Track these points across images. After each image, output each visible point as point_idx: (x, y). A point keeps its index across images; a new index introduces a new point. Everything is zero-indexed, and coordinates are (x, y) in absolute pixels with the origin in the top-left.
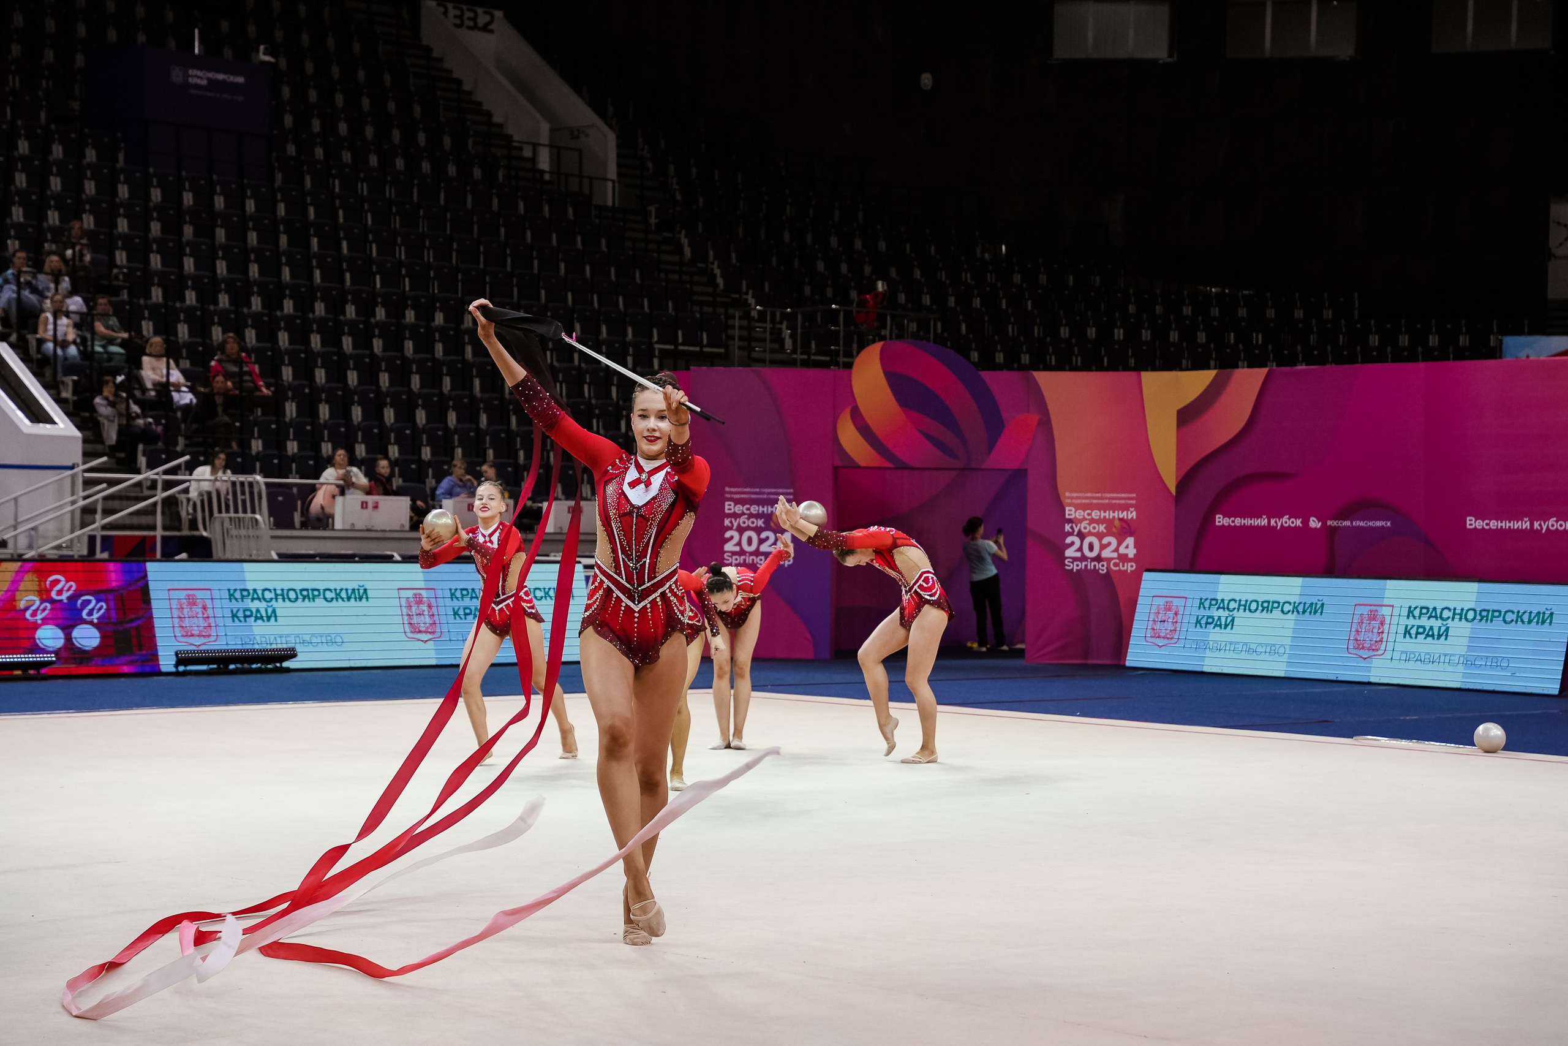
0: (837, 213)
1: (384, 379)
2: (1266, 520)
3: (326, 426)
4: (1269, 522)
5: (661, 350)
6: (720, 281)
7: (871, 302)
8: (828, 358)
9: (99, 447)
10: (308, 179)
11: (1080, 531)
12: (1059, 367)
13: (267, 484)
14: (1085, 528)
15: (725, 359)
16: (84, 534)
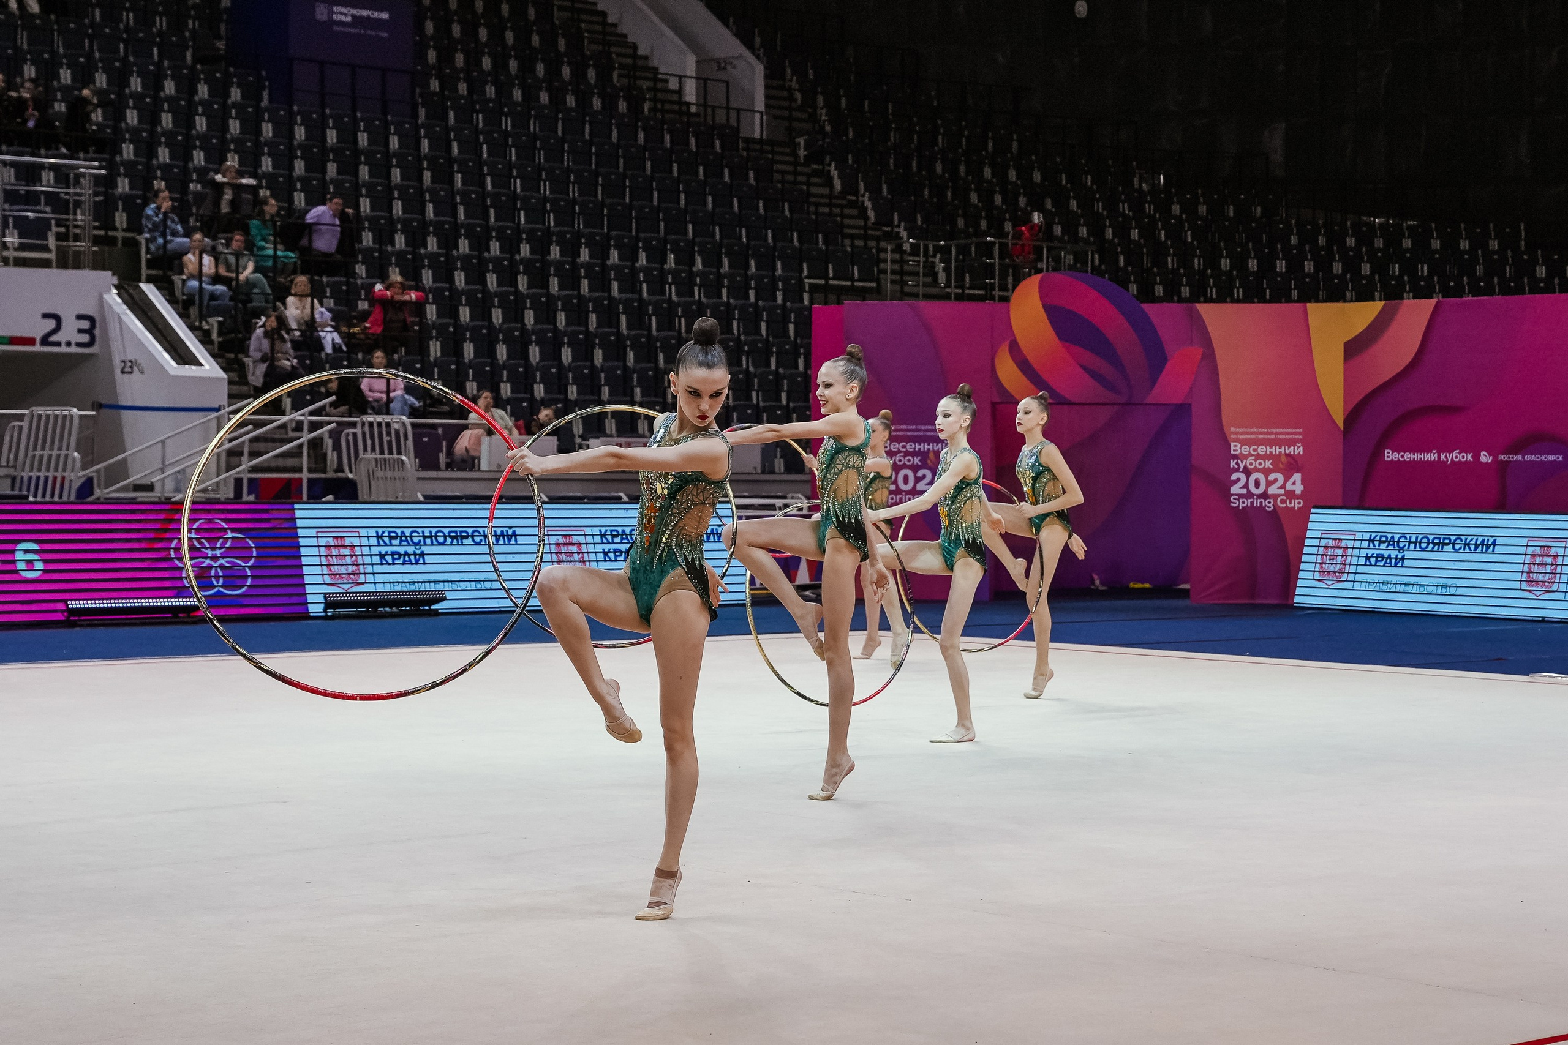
0: (990, 144)
1: (529, 317)
2: (1436, 455)
3: (470, 365)
4: (1439, 457)
5: (810, 284)
6: (871, 214)
7: (1027, 234)
8: (982, 292)
9: (245, 388)
10: (452, 114)
11: (1245, 467)
12: (1221, 299)
13: (413, 425)
14: (1251, 464)
15: (878, 293)
16: (230, 476)
